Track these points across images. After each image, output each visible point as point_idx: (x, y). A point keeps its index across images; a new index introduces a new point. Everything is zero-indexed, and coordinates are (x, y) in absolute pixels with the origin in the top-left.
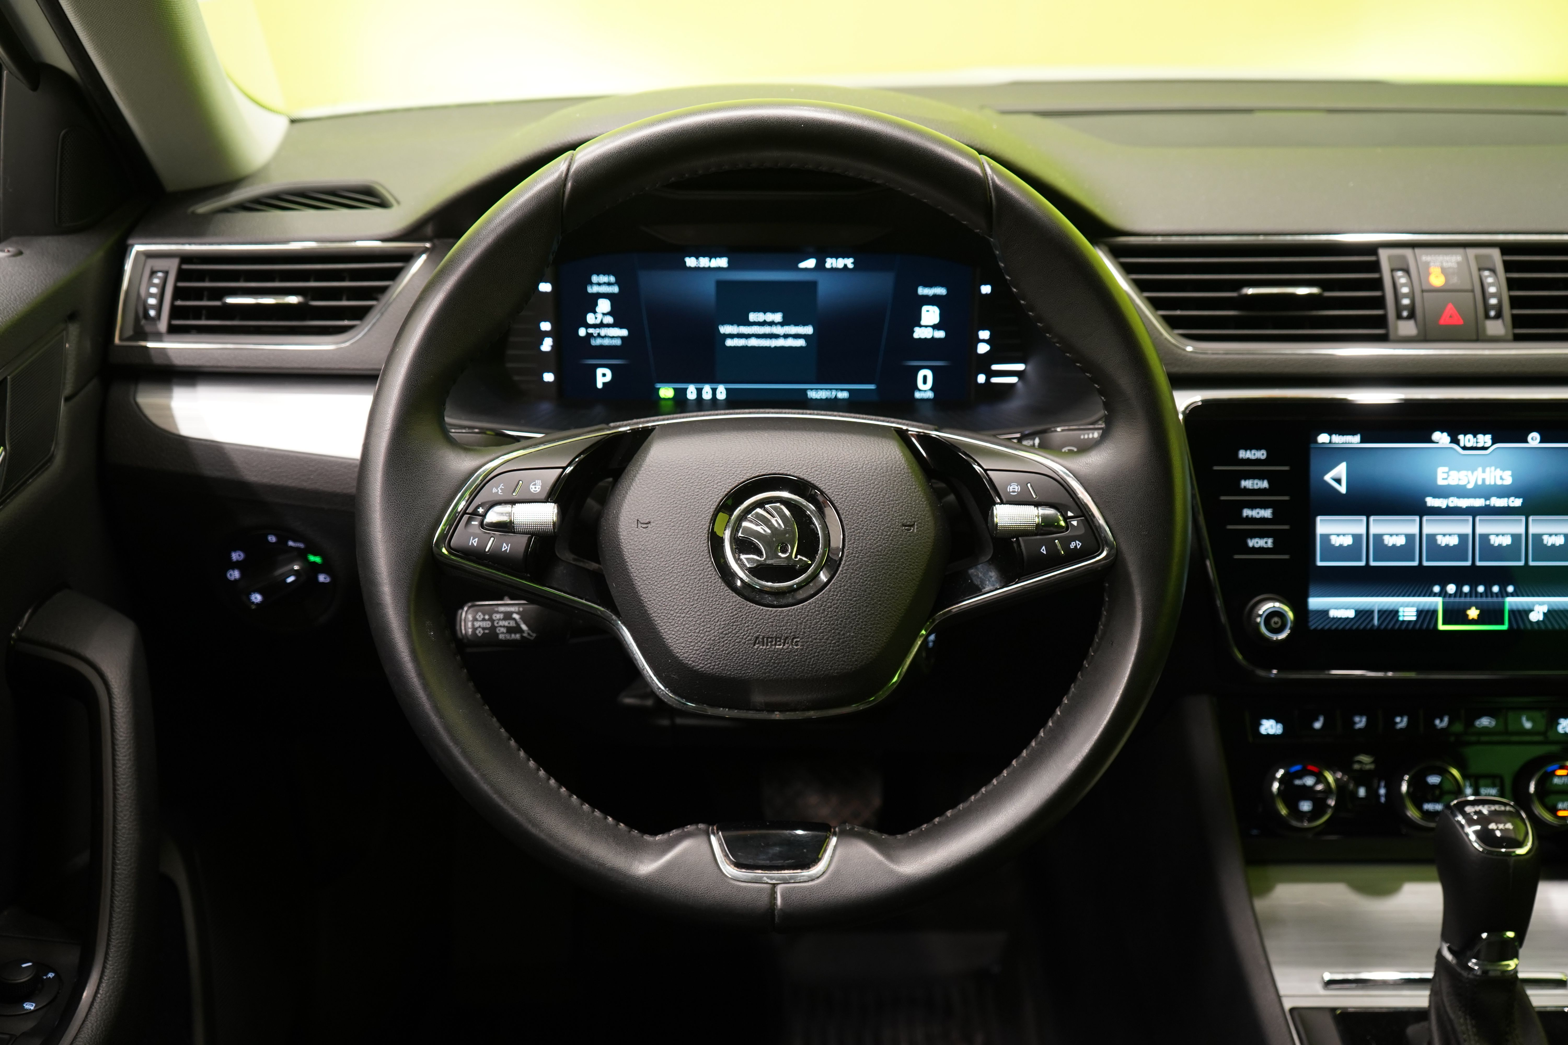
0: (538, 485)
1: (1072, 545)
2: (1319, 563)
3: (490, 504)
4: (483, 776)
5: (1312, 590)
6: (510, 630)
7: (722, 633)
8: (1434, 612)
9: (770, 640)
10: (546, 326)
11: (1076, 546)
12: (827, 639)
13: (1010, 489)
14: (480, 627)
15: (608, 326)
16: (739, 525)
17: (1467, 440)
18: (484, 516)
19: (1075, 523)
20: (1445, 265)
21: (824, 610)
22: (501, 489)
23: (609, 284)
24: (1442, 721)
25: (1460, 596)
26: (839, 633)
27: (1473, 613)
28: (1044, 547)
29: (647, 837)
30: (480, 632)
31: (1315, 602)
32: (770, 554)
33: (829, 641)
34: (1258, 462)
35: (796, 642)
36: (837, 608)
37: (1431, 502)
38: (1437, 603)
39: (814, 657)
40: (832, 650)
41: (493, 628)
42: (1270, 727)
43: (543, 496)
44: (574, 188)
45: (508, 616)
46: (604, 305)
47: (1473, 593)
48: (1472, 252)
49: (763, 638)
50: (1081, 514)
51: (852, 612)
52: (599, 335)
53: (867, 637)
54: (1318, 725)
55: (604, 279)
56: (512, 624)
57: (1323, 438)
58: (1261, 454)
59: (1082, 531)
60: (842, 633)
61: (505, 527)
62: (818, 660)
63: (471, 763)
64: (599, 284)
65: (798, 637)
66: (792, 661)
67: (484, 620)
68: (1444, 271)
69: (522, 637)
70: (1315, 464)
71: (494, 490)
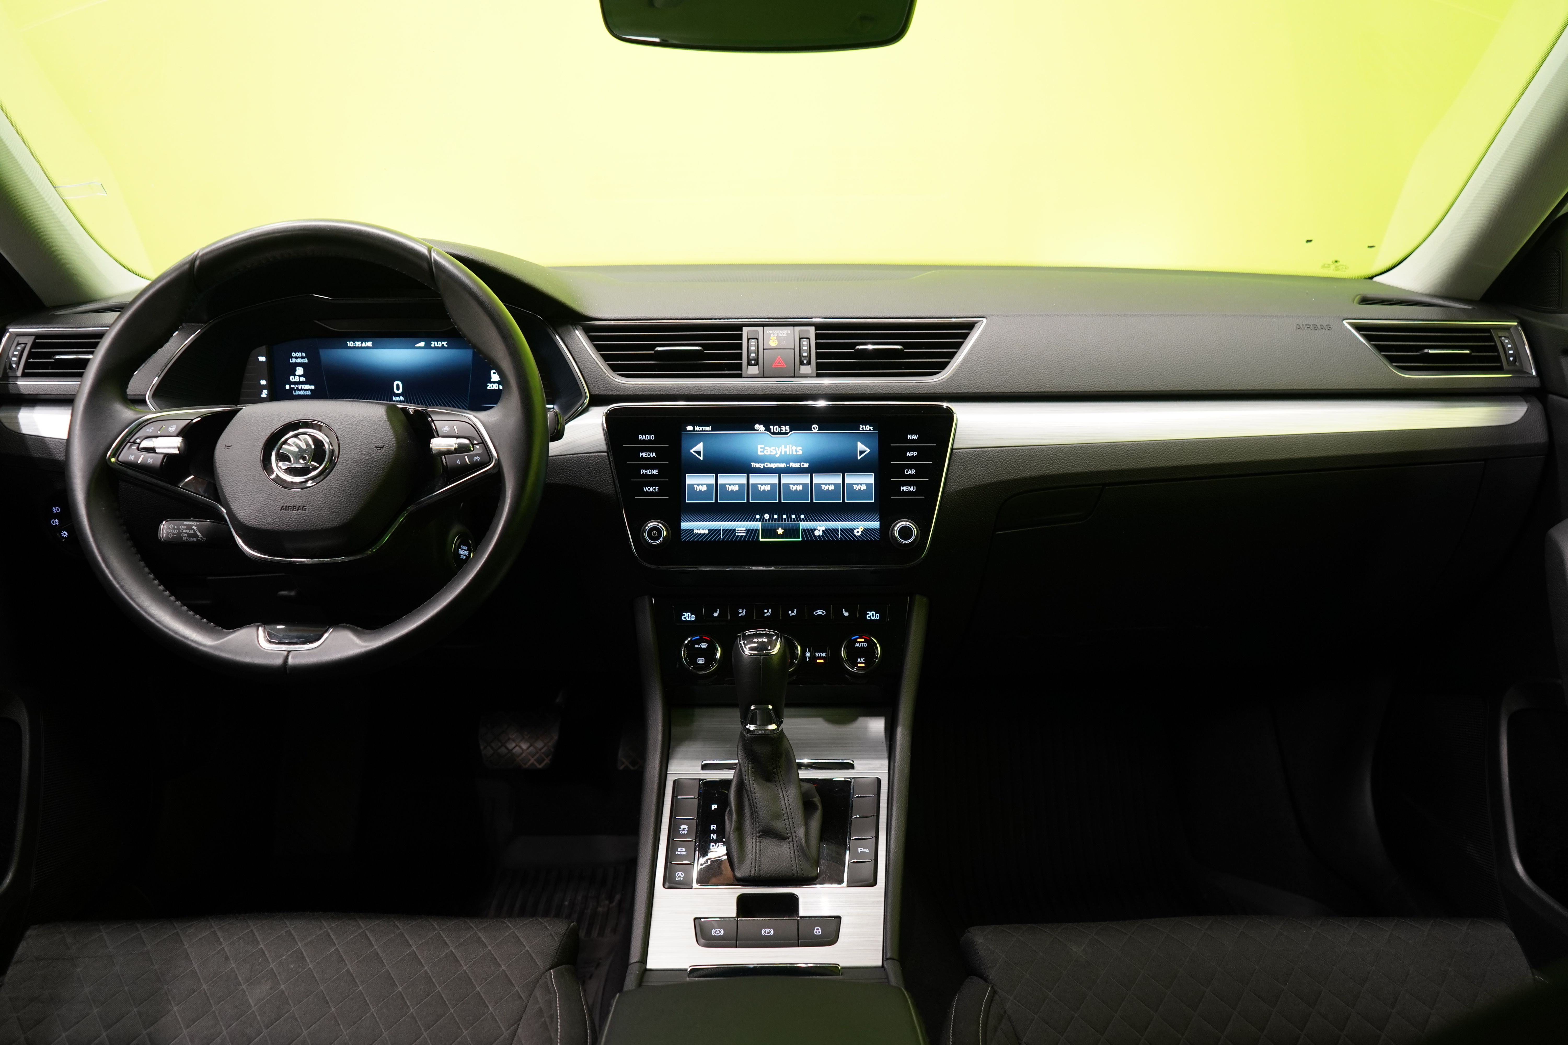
0: (173, 428)
1: (475, 459)
2: (687, 502)
3: (144, 437)
4: (122, 587)
5: (682, 518)
6: (190, 535)
7: (263, 504)
8: (757, 530)
9: (290, 508)
10: (263, 382)
11: (477, 460)
12: (323, 507)
13: (444, 429)
14: (171, 532)
15: (302, 383)
16: (281, 447)
17: (776, 429)
18: (139, 444)
19: (478, 447)
20: (780, 335)
21: (322, 491)
22: (152, 430)
23: (302, 358)
24: (792, 612)
25: (772, 522)
26: (330, 504)
27: (780, 531)
28: (459, 460)
29: (224, 630)
30: (171, 536)
31: (685, 525)
32: (295, 461)
33: (324, 509)
34: (650, 442)
35: (305, 509)
36: (330, 490)
37: (754, 465)
38: (758, 525)
39: (314, 517)
40: (326, 514)
41: (179, 533)
42: (688, 616)
43: (175, 434)
44: (200, 264)
45: (189, 527)
46: (300, 371)
47: (780, 519)
48: (797, 329)
49: (286, 507)
50: (481, 441)
51: (339, 493)
52: (297, 389)
53: (347, 507)
54: (716, 615)
55: (299, 354)
56: (192, 532)
57: (689, 428)
58: (651, 437)
59: (480, 452)
60: (332, 504)
61: (152, 450)
62: (317, 519)
63: (115, 579)
64: (296, 358)
65: (306, 506)
66: (302, 520)
67: (174, 528)
68: (778, 338)
69: (197, 539)
70: (684, 443)
71: (148, 430)
